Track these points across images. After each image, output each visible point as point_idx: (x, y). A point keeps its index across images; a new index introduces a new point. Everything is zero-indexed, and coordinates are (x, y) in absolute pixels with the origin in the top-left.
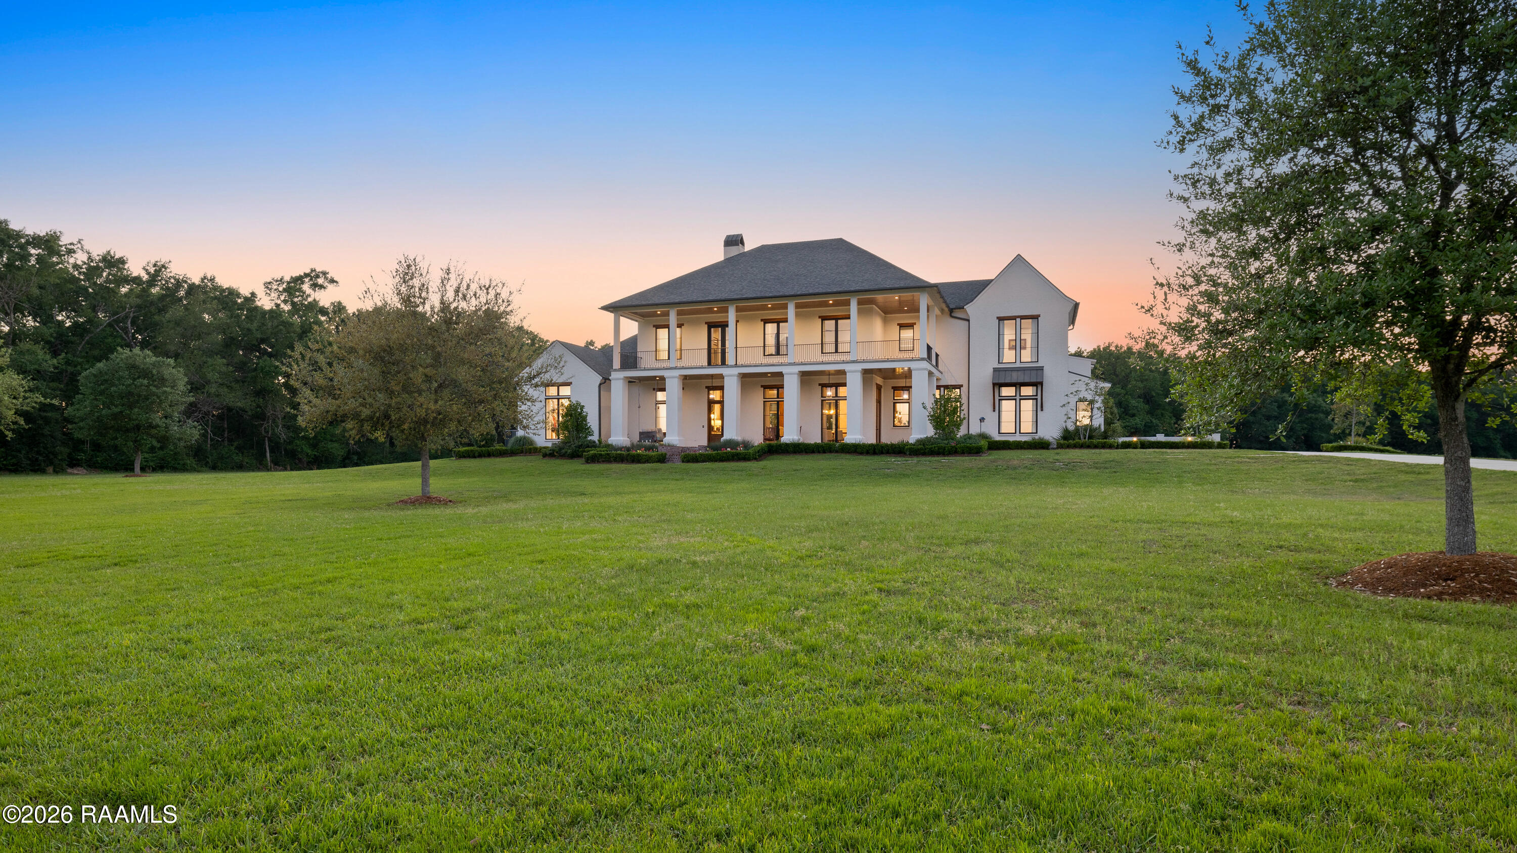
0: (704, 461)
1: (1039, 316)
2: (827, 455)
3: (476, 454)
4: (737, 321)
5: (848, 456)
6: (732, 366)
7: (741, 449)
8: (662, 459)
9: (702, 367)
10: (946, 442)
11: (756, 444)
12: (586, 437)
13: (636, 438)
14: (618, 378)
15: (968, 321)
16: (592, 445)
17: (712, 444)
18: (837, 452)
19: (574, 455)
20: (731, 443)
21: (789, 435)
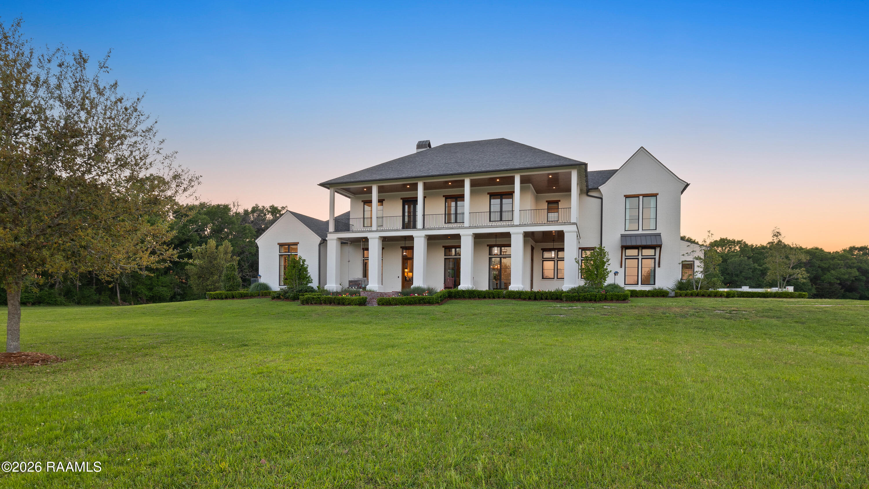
0: (396, 304)
1: (658, 194)
2: (496, 301)
3: (224, 297)
4: (425, 197)
5: (514, 301)
6: (420, 230)
7: (426, 295)
8: (363, 303)
9: (397, 230)
10: (597, 290)
11: (439, 291)
12: (307, 284)
13: (346, 285)
14: (333, 238)
15: (602, 199)
16: (312, 290)
17: (405, 290)
18: (504, 298)
19: (295, 298)
20: (419, 290)
21: (465, 285)
